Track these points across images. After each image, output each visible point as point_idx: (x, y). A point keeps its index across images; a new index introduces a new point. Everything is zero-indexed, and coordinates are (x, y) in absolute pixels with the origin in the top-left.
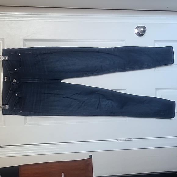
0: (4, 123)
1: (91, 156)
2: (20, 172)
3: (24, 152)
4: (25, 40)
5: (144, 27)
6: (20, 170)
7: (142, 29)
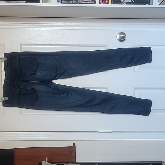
0: (3, 113)
1: (74, 144)
2: (14, 154)
3: (18, 138)
4: (22, 45)
5: (123, 34)
6: (14, 152)
7: (122, 35)
